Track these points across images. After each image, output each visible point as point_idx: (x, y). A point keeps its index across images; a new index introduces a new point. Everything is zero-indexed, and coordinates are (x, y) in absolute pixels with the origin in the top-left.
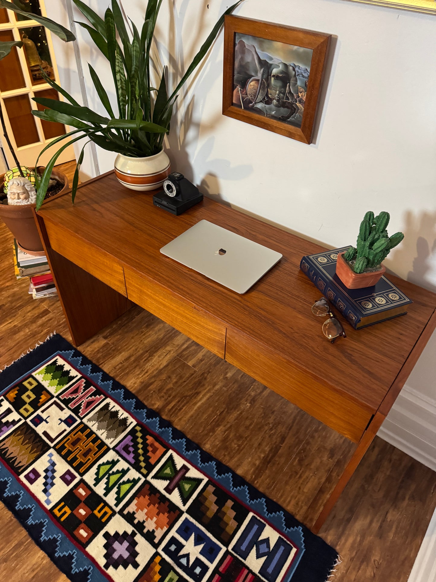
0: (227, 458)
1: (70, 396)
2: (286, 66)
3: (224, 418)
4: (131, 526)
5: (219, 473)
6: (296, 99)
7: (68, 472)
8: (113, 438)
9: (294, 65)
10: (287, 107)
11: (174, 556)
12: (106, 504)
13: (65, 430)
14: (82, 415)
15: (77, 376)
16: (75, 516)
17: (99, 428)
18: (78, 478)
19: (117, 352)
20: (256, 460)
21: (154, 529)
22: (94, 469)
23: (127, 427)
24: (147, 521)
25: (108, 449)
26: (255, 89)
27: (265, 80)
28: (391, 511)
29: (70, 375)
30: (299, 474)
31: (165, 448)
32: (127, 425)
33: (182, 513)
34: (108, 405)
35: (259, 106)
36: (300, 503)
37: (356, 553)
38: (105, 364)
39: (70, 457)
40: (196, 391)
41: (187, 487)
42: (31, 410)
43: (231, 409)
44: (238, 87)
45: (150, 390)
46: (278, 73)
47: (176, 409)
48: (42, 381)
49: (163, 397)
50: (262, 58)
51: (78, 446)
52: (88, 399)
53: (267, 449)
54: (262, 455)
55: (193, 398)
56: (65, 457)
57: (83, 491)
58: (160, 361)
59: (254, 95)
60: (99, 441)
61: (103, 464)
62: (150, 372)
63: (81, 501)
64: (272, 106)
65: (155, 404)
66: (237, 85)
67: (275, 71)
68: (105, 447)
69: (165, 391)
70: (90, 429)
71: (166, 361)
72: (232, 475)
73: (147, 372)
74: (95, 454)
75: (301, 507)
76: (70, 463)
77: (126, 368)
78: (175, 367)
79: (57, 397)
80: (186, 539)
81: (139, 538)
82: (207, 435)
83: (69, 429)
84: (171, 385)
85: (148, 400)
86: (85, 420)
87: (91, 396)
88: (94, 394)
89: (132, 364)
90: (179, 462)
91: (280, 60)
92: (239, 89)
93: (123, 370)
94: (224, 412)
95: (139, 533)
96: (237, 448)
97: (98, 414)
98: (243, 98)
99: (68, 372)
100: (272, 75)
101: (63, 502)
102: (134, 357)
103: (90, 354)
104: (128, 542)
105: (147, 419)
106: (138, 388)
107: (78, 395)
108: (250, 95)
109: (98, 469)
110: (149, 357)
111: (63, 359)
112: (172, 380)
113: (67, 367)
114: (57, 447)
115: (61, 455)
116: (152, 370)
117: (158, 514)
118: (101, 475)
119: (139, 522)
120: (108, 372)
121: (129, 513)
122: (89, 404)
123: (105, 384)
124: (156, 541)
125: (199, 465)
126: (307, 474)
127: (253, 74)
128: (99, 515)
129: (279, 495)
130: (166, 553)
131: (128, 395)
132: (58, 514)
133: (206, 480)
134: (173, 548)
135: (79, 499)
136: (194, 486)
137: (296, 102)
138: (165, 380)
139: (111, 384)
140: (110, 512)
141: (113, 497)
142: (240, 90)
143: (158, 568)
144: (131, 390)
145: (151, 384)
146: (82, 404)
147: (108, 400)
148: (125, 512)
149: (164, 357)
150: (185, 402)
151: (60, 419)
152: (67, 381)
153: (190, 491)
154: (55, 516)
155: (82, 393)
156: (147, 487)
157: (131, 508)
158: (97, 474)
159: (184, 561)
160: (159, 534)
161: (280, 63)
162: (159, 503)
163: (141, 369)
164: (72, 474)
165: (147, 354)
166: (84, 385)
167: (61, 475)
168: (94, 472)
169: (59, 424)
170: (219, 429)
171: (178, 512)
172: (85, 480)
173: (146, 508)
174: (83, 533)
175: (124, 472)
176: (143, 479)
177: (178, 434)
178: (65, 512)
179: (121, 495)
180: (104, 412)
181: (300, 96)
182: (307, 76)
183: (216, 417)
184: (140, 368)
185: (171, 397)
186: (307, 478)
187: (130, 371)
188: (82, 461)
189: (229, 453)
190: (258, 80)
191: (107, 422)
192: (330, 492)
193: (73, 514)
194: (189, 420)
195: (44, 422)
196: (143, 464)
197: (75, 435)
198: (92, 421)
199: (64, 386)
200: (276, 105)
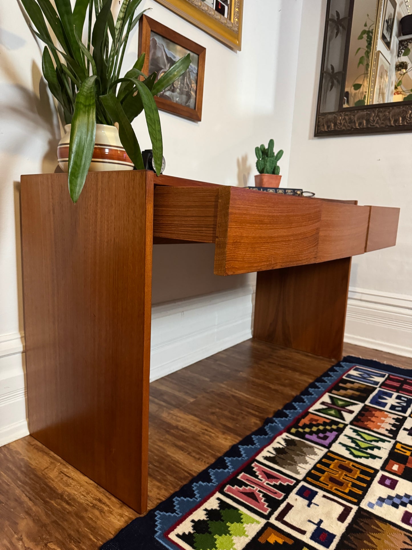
4: (400, 431)
6: (190, 89)
8: (314, 450)
10: (186, 95)
13: (324, 496)
14: (293, 481)
15: (218, 499)
18: (381, 473)
21: (392, 419)
22: (362, 460)
23: (294, 440)
24: (388, 423)
25: (330, 451)
31: (308, 414)
33: (366, 405)
34: (267, 458)
35: (168, 94)
38: (190, 470)
39: (361, 485)
41: (341, 403)
50: (168, 55)
51: (341, 479)
52: (262, 479)
56: (365, 490)
57: (394, 466)
60: (324, 460)
61: (352, 453)
62: (205, 427)
63: (406, 467)
64: (176, 93)
68: (330, 454)
76: (369, 483)
79: (266, 517)
81: (407, 427)
83: (321, 493)
86: (300, 477)
88: (252, 473)
89: (192, 443)
90: (319, 406)
93: (203, 450)
95: (402, 426)
97: (284, 466)
102: (177, 442)
106: (233, 435)
109: (359, 457)
111: (178, 525)
113: (199, 515)
114: (355, 501)
115: (364, 494)
117: (377, 417)
118: (365, 455)
119: (393, 426)
122: (270, 477)
124: (401, 417)
125: (316, 396)
128: (408, 453)
130: (406, 411)
131: (246, 442)
133: (327, 394)
134: (399, 408)
140: (399, 445)
141: (383, 444)
144: (238, 441)
145: (225, 426)
146: (272, 484)
147: (259, 458)
148: (391, 435)
151: (309, 506)
152: (232, 509)
153: (344, 401)
156: (356, 423)
159: (404, 404)
164: (381, 478)
166: (236, 486)
169: (318, 505)
171: (368, 407)
172: (381, 466)
175: (351, 438)
179: (377, 439)
180: (279, 460)
181: (193, 86)
182: (195, 73)
188: (358, 472)
191: (293, 457)
195: (322, 526)
196: (334, 427)
197: (327, 483)
198: (298, 470)
199: (243, 513)
200: (179, 93)
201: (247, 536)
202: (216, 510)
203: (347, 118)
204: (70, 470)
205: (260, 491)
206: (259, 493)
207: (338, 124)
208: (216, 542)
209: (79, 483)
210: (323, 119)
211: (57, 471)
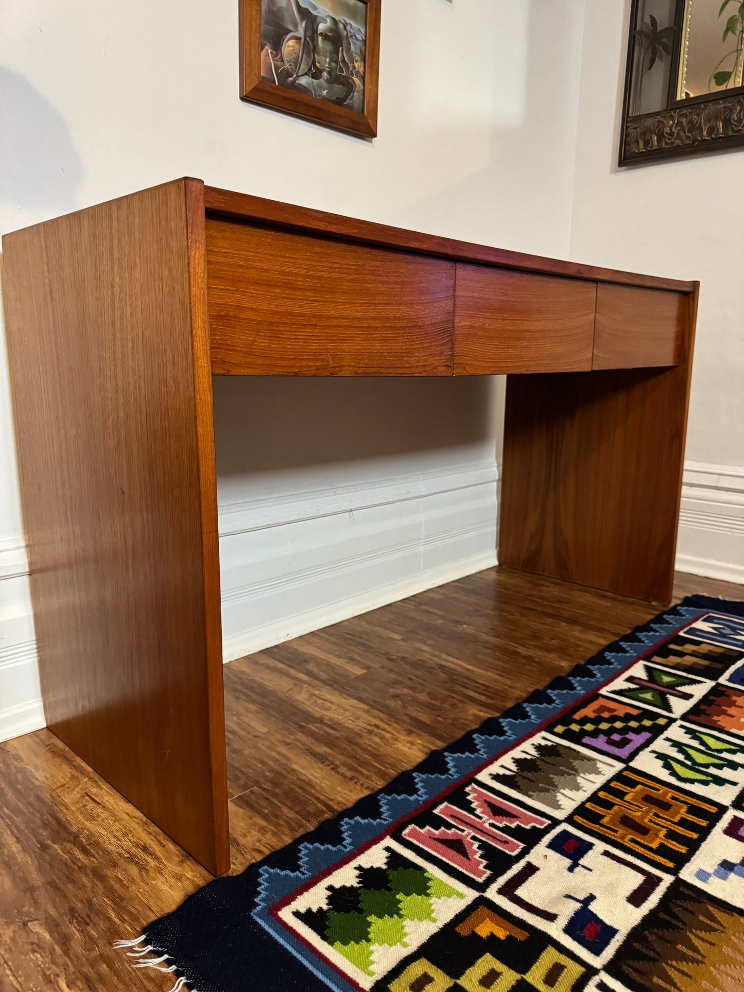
1: (476, 856)
2: (334, 20)
6: (352, 72)
7: (731, 833)
8: (595, 765)
9: (346, 23)
10: (343, 84)
13: (606, 853)
14: (544, 823)
15: (388, 849)
18: (735, 814)
23: (558, 744)
25: (630, 769)
26: (295, 53)
27: (310, 39)
32: (554, 745)
33: (719, 685)
34: (497, 778)
35: (304, 81)
39: (686, 834)
42: (549, 956)
44: (267, 47)
46: (326, 30)
48: (405, 945)
50: (302, 4)
51: (646, 821)
52: (481, 815)
56: (694, 846)
59: (294, 63)
60: (616, 785)
61: (675, 775)
62: (377, 722)
64: (322, 81)
66: (266, 45)
67: (322, 27)
68: (626, 774)
70: (583, 803)
76: (704, 833)
79: (481, 887)
83: (600, 846)
86: (559, 815)
87: (472, 811)
88: (463, 804)
90: (621, 685)
91: (327, 12)
92: (270, 51)
97: (529, 794)
98: (277, 68)
99: (368, 873)
100: (319, 32)
107: (468, 839)
108: (288, 62)
111: (299, 895)
113: (343, 878)
114: (670, 866)
115: (692, 853)
118: (704, 777)
122: (500, 812)
127: (291, 28)
133: (643, 662)
137: (353, 75)
139: (424, 776)
142: (271, 53)
145: (415, 719)
146: (501, 826)
147: (482, 777)
149: (329, 702)
151: (571, 869)
152: (412, 869)
155: (461, 830)
156: (691, 717)
158: (705, 783)
161: (327, 16)
162: (719, 706)
164: (731, 824)
166: (425, 828)
168: (706, 789)
169: (591, 870)
171: (721, 688)
172: (733, 800)
173: (739, 719)
175: (679, 745)
176: (680, 722)
179: (733, 748)
180: (521, 783)
181: (356, 66)
182: (361, 39)
188: (684, 811)
190: (300, 38)
191: (551, 777)
195: (593, 907)
196: (647, 723)
197: (616, 829)
198: (558, 801)
199: (433, 878)
200: (327, 79)
201: (434, 921)
202: (379, 869)
203: (684, 120)
204: (103, 791)
205: (474, 838)
206: (472, 841)
207: (665, 135)
208: (369, 930)
209: (114, 815)
210: (635, 128)
211: (78, 792)
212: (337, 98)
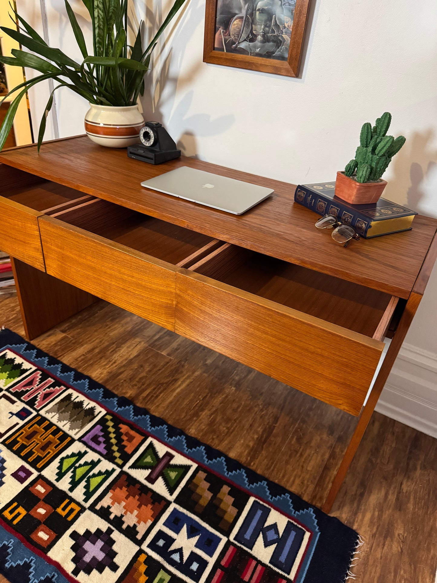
0: (216, 441)
1: (23, 389)
3: (208, 403)
4: (106, 523)
5: (210, 458)
6: (282, 31)
7: (22, 468)
8: (78, 428)
10: (273, 41)
11: (164, 552)
12: (72, 500)
13: (17, 424)
14: (38, 407)
15: (31, 368)
16: (32, 517)
17: (60, 420)
18: (35, 474)
19: (78, 345)
20: (250, 441)
21: (135, 523)
22: (56, 463)
23: (95, 417)
24: (126, 515)
25: (73, 441)
26: (238, 28)
27: (250, 16)
28: (405, 482)
29: (22, 368)
30: (300, 453)
31: (143, 436)
32: (95, 415)
33: (169, 503)
34: (70, 396)
35: (243, 45)
36: (306, 482)
37: (377, 528)
38: (64, 357)
39: (24, 452)
40: (174, 378)
41: (173, 475)
43: (215, 394)
44: (220, 29)
45: (120, 380)
46: (263, 6)
47: (152, 396)
49: (136, 385)
51: (35, 440)
52: (46, 391)
53: (260, 430)
54: (256, 436)
55: (170, 385)
56: (17, 453)
57: (42, 488)
58: (130, 351)
59: (237, 35)
60: (61, 433)
61: (68, 457)
62: (118, 362)
63: (39, 500)
64: (257, 43)
65: (127, 393)
66: (220, 27)
67: (260, 5)
68: (69, 439)
69: (137, 379)
70: (49, 421)
71: (137, 351)
72: (224, 459)
73: (115, 363)
74: (56, 447)
75: (308, 486)
76: (25, 459)
77: (90, 360)
78: (147, 356)
79: (7, 390)
80: (177, 532)
81: (116, 535)
82: (190, 419)
83: (22, 423)
84: (144, 374)
85: (118, 389)
86: (42, 412)
87: (49, 387)
88: (53, 385)
89: (97, 356)
90: (162, 449)
93: (86, 362)
94: (208, 397)
95: (117, 529)
96: (226, 430)
97: (58, 405)
98: (225, 40)
99: (20, 365)
100: (257, 9)
101: (16, 503)
102: (98, 348)
103: (46, 347)
104: (102, 540)
105: (118, 407)
106: (106, 378)
107: (33, 387)
108: (233, 35)
109: (62, 461)
110: (117, 348)
111: (14, 352)
112: (145, 369)
113: (19, 360)
114: (7, 442)
115: (12, 451)
116: (121, 360)
117: (139, 506)
118: (64, 469)
119: (116, 516)
120: (68, 364)
121: (102, 507)
122: (46, 396)
123: (65, 375)
124: (139, 537)
125: (185, 451)
126: (308, 451)
127: (237, 12)
128: (64, 514)
129: (281, 475)
130: (153, 550)
131: (94, 384)
132: (10, 517)
133: (195, 466)
134: (161, 543)
135: (37, 497)
136: (181, 473)
137: (282, 33)
138: (136, 369)
139: (72, 375)
140: (78, 509)
141: (81, 492)
142: (223, 32)
143: (143, 568)
144: (97, 380)
145: (121, 373)
146: (39, 396)
147: (70, 391)
148: (98, 507)
149: (134, 348)
150: (162, 389)
151: (11, 413)
152: (19, 374)
153: (177, 479)
154: (5, 519)
155: (37, 385)
156: (124, 477)
157: (106, 502)
158: (60, 468)
159: (176, 557)
160: (142, 529)
162: (140, 495)
163: (108, 360)
164: (28, 470)
165: (114, 345)
166: (40, 377)
167: (13, 472)
168: (55, 467)
169: (9, 418)
170: (204, 413)
171: (163, 503)
172: (45, 476)
173: (124, 501)
174: (43, 535)
175: (94, 464)
176: (118, 470)
177: (156, 421)
178: (19, 514)
179: (91, 489)
180: (66, 403)
181: (286, 26)
182: (293, 4)
183: (198, 402)
184: (106, 359)
185: (145, 385)
186: (309, 455)
187: (96, 362)
188: (40, 455)
189: (218, 437)
190: (242, 18)
191: (70, 412)
192: (336, 468)
193: (30, 514)
194: (168, 406)
196: (117, 454)
198: (52, 413)
200: (261, 41)
212: (267, 52)
